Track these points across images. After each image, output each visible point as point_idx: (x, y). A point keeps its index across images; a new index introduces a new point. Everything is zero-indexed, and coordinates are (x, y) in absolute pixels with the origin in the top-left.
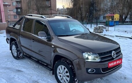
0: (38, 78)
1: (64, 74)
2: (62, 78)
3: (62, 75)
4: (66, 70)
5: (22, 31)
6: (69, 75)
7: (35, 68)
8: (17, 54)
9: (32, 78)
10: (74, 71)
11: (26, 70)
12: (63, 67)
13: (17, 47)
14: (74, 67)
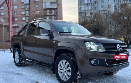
0: (38, 79)
1: (66, 69)
2: (64, 74)
3: (63, 71)
4: (68, 63)
5: (26, 35)
6: (70, 69)
7: (36, 72)
8: (20, 60)
9: (31, 78)
10: (76, 64)
11: (26, 73)
12: (64, 61)
13: (20, 53)
14: (76, 59)
